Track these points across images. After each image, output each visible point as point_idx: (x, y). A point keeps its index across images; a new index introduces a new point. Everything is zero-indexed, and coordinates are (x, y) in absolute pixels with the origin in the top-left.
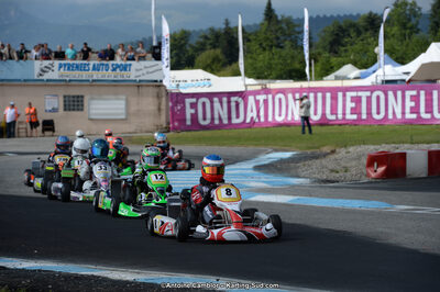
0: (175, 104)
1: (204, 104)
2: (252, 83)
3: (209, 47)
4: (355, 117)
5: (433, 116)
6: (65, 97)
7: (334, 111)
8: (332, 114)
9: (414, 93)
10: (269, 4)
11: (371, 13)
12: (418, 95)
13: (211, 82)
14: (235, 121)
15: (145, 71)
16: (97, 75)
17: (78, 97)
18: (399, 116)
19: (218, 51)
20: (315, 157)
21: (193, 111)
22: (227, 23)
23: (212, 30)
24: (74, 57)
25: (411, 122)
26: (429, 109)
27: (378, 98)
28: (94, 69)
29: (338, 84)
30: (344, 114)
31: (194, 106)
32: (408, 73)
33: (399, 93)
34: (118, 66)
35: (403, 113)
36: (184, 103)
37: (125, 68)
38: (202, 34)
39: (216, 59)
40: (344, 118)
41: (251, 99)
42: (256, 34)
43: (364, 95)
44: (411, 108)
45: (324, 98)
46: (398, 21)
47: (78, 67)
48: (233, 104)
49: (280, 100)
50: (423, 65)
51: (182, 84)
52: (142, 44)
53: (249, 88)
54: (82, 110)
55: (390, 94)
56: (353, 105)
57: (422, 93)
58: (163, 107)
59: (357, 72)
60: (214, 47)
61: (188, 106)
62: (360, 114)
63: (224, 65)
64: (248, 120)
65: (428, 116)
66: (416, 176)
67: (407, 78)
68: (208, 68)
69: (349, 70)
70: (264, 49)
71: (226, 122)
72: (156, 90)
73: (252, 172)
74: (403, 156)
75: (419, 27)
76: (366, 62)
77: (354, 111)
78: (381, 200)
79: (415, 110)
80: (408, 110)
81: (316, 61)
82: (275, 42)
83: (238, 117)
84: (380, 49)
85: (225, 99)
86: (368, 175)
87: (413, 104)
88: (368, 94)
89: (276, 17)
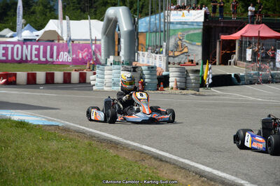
4: (4, 58)
5: (47, 59)
9: (37, 46)
18: (29, 59)
26: (45, 55)
27: (18, 48)
33: (29, 46)
55: (25, 46)
56: (4, 52)
57: (42, 47)
59: (12, 33)
62: (7, 57)
65: (44, 59)
67: (37, 38)
69: (7, 32)
77: (4, 55)
79: (37, 56)
80: (33, 56)
87: (36, 53)
88: (12, 46)
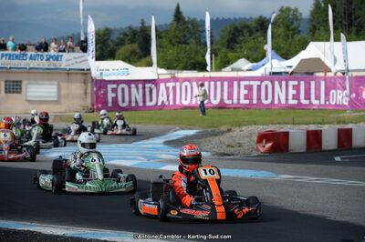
0: (99, 89)
1: (123, 89)
2: (163, 73)
3: (127, 42)
4: (247, 102)
5: (310, 102)
6: (6, 81)
7: (230, 97)
8: (229, 99)
9: (296, 83)
10: (178, 8)
11: (261, 17)
12: (299, 84)
13: (130, 71)
14: (148, 104)
15: (74, 61)
16: (33, 64)
17: (17, 82)
18: (283, 102)
19: (135, 46)
20: (215, 134)
21: (114, 95)
22: (143, 23)
23: (130, 28)
24: (14, 49)
25: (292, 107)
26: (308, 97)
27: (266, 86)
28: (31, 58)
29: (234, 74)
30: (239, 99)
31: (114, 90)
32: (291, 67)
33: (284, 83)
34: (51, 57)
35: (287, 99)
36: (106, 88)
37: (57, 58)
38: (122, 31)
39: (133, 53)
40: (238, 103)
41: (162, 86)
42: (167, 32)
43: (255, 84)
44: (293, 95)
45: (222, 86)
46: (283, 24)
47: (17, 57)
48: (147, 90)
49: (186, 87)
50: (302, 60)
51: (105, 73)
52: (71, 38)
53: (161, 77)
54: (20, 93)
55: (277, 83)
56: (246, 92)
57: (302, 83)
58: (89, 91)
59: (249, 65)
60: (132, 42)
61: (109, 90)
62: (251, 99)
63: (140, 57)
64: (160, 103)
65: (307, 102)
66: (297, 151)
67: (290, 70)
68: (127, 59)
69: (243, 64)
70: (174, 45)
71: (141, 104)
72: (83, 77)
73: (162, 146)
74: (286, 134)
75: (300, 29)
76: (257, 57)
77: (246, 97)
78: (268, 170)
79: (296, 97)
80: (290, 97)
81: (216, 55)
82: (182, 39)
83: (151, 100)
84: (268, 47)
85: (140, 86)
86: (258, 150)
87: (295, 92)
88: (259, 83)
89: (184, 18)
